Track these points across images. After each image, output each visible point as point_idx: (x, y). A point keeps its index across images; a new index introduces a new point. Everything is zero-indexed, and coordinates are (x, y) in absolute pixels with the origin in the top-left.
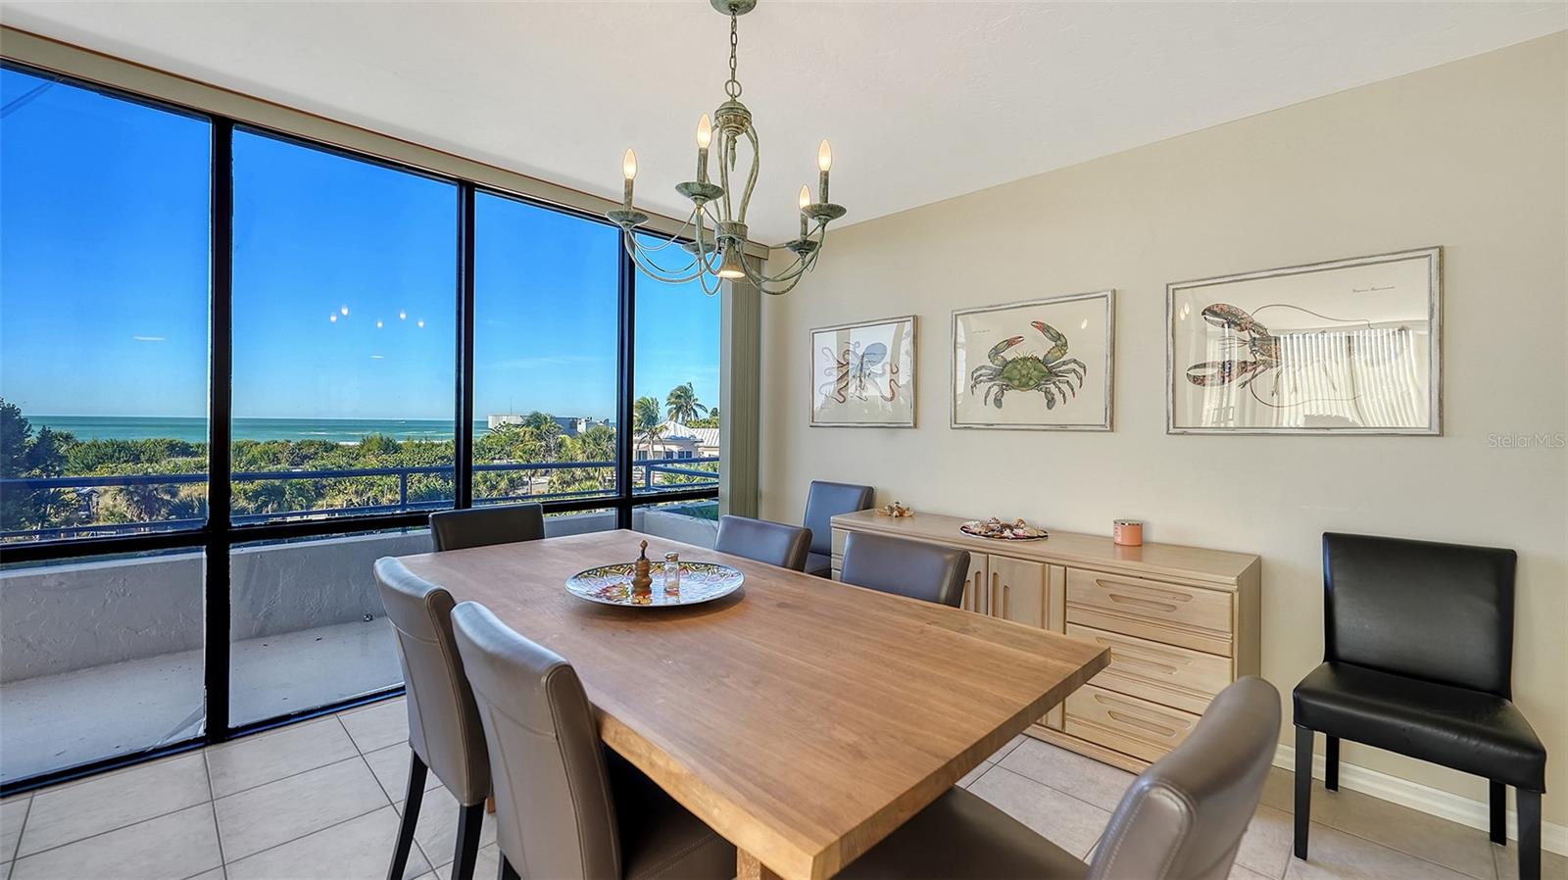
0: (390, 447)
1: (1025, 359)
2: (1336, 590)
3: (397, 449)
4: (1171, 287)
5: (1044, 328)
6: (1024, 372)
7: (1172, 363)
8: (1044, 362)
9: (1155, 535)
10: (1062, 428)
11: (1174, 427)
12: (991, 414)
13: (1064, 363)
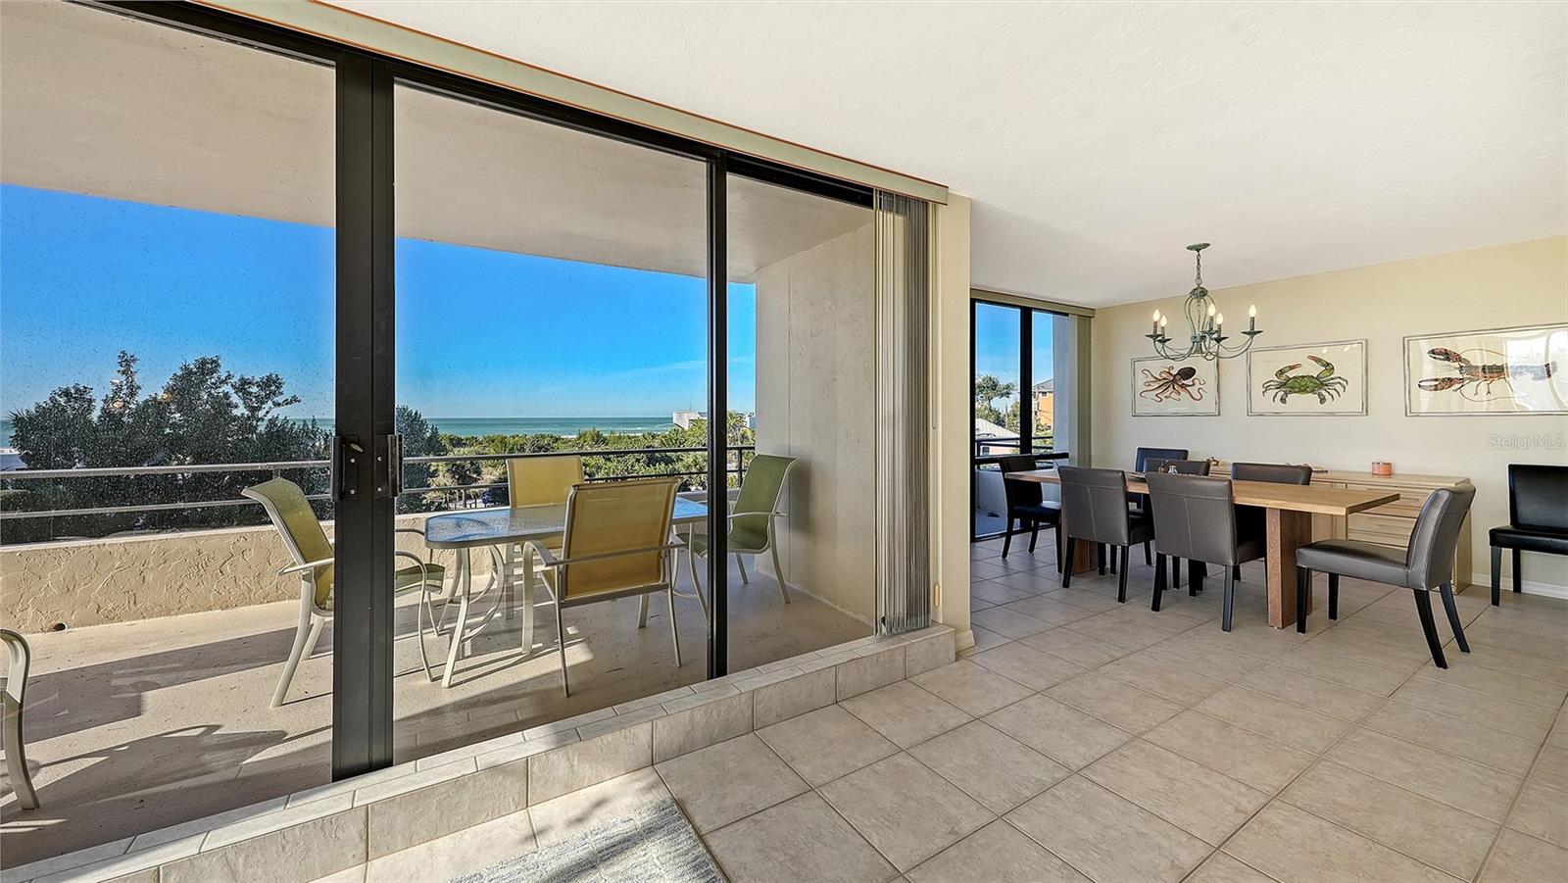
0: (599, 439)
1: (1303, 377)
2: (1517, 491)
3: (604, 441)
4: (1406, 339)
5: (1318, 360)
6: (1303, 384)
7: (1407, 379)
8: (1317, 378)
9: (1398, 470)
10: (1332, 414)
11: (1408, 412)
12: (1279, 406)
13: (1332, 379)
